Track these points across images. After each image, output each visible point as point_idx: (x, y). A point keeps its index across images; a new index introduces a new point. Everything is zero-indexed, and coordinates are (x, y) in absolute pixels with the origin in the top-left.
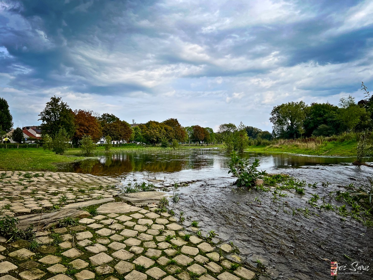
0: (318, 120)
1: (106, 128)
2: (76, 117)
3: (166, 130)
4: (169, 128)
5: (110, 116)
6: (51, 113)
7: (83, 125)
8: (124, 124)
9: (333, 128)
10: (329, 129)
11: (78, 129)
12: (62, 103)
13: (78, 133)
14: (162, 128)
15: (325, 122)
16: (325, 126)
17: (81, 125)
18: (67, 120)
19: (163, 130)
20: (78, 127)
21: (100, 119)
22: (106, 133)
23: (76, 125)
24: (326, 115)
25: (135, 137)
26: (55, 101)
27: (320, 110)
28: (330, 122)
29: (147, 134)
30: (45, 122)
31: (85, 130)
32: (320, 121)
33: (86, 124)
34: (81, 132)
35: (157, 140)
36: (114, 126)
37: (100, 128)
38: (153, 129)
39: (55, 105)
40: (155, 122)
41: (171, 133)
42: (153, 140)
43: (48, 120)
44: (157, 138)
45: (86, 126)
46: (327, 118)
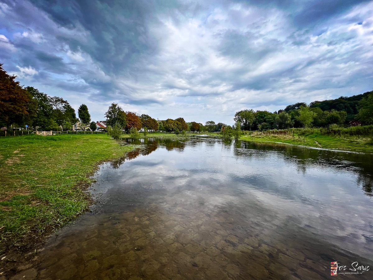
0: (260, 120)
1: (144, 122)
2: (127, 116)
3: (177, 124)
4: (179, 123)
5: (146, 116)
6: (112, 113)
7: (131, 121)
8: (154, 120)
9: (269, 125)
10: (267, 125)
11: (128, 123)
12: (118, 108)
13: (128, 125)
14: (175, 123)
15: (265, 121)
16: (265, 123)
17: (129, 120)
18: (121, 117)
19: (176, 124)
20: (128, 122)
21: (140, 117)
22: (144, 125)
23: (127, 120)
24: (266, 117)
25: (160, 128)
26: (114, 106)
27: (262, 114)
28: (268, 121)
29: (167, 126)
30: (109, 119)
31: (132, 123)
32: (262, 120)
33: (133, 120)
34: (130, 124)
35: (172, 130)
36: (148, 122)
37: (141, 123)
38: (170, 123)
39: (114, 108)
40: (171, 119)
41: (180, 126)
42: (170, 130)
43: (110, 117)
44: (172, 129)
45: (132, 121)
46: (266, 119)
